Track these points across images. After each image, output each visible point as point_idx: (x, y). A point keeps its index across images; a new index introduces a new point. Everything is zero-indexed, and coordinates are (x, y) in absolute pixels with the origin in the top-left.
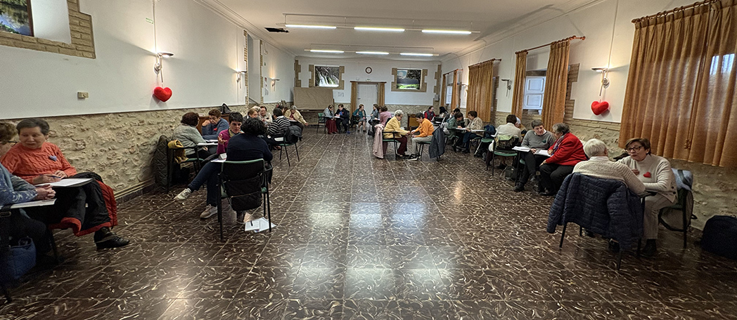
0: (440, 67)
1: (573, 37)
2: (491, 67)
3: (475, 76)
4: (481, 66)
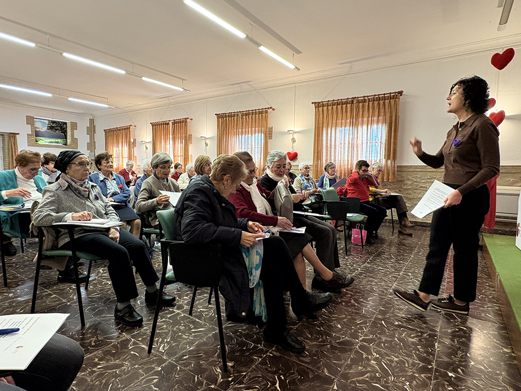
0: (92, 121)
1: (271, 108)
2: (186, 125)
3: (162, 133)
4: (170, 123)
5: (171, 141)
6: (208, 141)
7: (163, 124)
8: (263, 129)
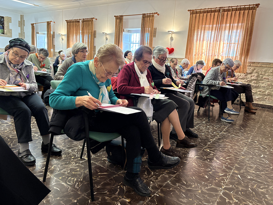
0: (22, 17)
1: (156, 13)
2: (92, 23)
3: (74, 28)
4: (81, 21)
5: (81, 35)
6: (108, 37)
7: (75, 22)
8: (149, 29)
